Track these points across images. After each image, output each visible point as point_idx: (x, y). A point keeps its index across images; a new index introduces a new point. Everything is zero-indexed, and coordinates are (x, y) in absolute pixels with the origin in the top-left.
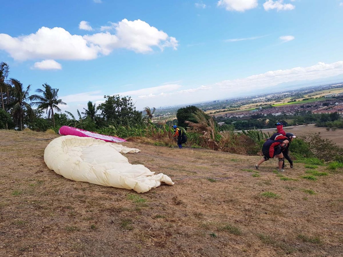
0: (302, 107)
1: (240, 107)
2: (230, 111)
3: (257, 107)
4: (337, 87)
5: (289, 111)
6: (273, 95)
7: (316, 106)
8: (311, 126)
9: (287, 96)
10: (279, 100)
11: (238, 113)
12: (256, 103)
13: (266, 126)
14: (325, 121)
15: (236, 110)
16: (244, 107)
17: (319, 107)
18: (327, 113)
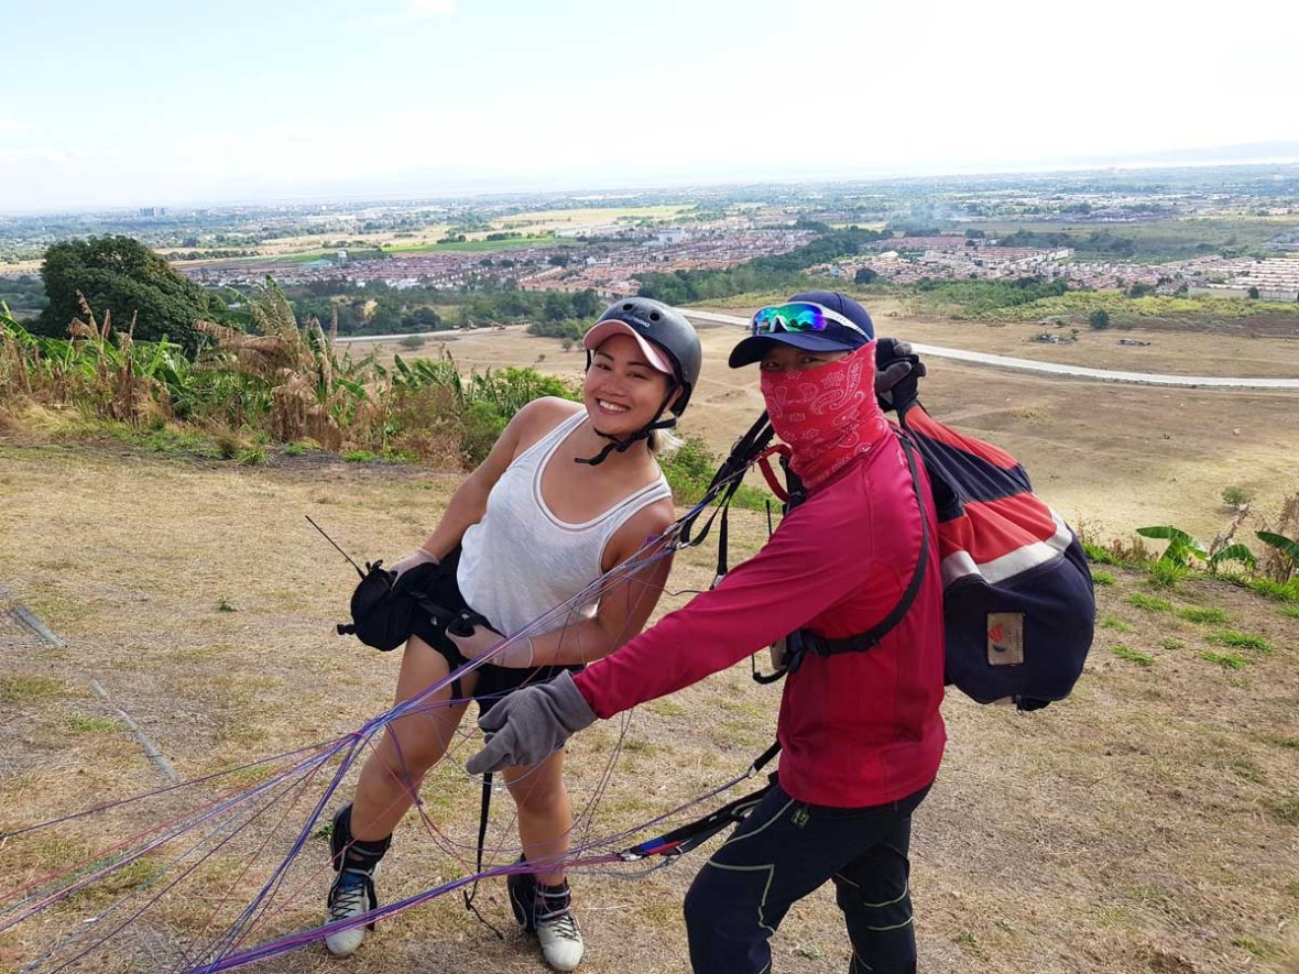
0: (486, 263)
1: (257, 244)
2: (216, 257)
3: (327, 251)
4: (591, 205)
5: (444, 276)
6: (385, 208)
7: (529, 263)
8: (518, 329)
9: (432, 217)
10: (408, 231)
11: (254, 268)
12: (323, 232)
13: (364, 326)
14: (559, 316)
15: (244, 254)
16: (276, 244)
17: (540, 269)
18: (564, 291)
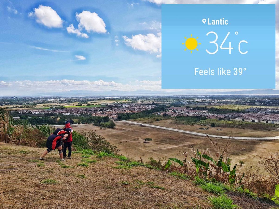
0: (86, 110)
1: (36, 105)
2: (26, 107)
3: (51, 107)
4: (110, 99)
5: (76, 113)
6: (65, 98)
7: (95, 110)
8: (91, 124)
9: (75, 100)
10: (70, 103)
11: (34, 110)
12: (51, 103)
13: (57, 123)
14: (100, 122)
15: (33, 107)
16: (40, 105)
17: (97, 112)
18: (101, 116)
